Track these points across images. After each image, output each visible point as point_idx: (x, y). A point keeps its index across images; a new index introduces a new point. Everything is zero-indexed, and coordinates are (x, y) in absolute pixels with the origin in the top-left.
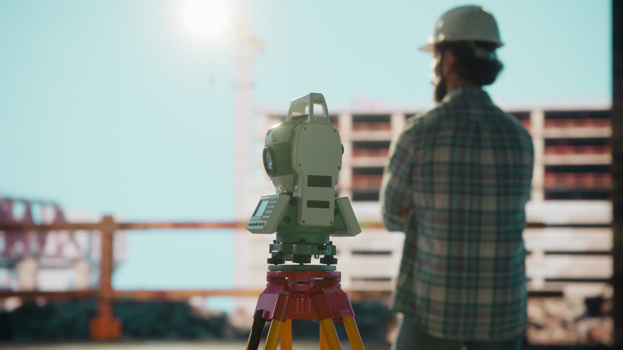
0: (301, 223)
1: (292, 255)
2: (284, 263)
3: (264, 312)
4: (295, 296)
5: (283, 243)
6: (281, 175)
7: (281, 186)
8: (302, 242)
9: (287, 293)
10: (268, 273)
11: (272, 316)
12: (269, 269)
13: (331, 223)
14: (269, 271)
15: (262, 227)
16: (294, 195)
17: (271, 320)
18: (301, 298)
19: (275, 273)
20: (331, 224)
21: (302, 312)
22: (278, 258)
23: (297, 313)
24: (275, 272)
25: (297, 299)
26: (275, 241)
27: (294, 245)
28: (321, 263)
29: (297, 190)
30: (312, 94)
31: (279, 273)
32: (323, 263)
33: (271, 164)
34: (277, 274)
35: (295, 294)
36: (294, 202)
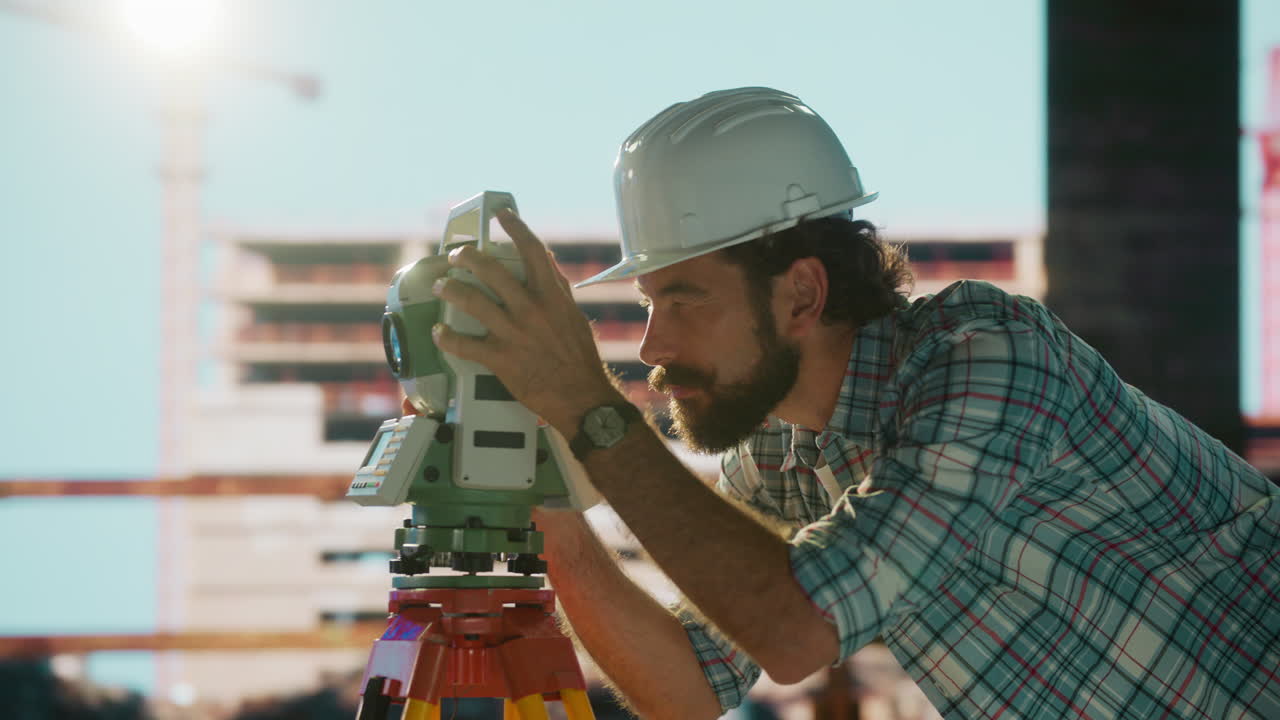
0: (461, 482)
1: (449, 554)
2: (428, 572)
3: (387, 684)
4: (454, 646)
5: (428, 527)
6: (419, 375)
7: (421, 400)
8: (473, 523)
9: (439, 639)
10: (392, 594)
11: (406, 690)
12: (394, 586)
13: (529, 481)
14: (395, 589)
15: (372, 492)
16: (449, 419)
17: (404, 699)
18: (469, 649)
19: (409, 595)
20: (531, 485)
21: (471, 681)
22: (418, 559)
23: (460, 683)
24: (412, 591)
25: (461, 651)
26: (407, 523)
27: (456, 531)
28: (510, 570)
29: (453, 409)
30: (488, 195)
31: (419, 594)
32: (516, 572)
33: (397, 351)
34: (415, 597)
35: (457, 640)
36: (446, 434)
